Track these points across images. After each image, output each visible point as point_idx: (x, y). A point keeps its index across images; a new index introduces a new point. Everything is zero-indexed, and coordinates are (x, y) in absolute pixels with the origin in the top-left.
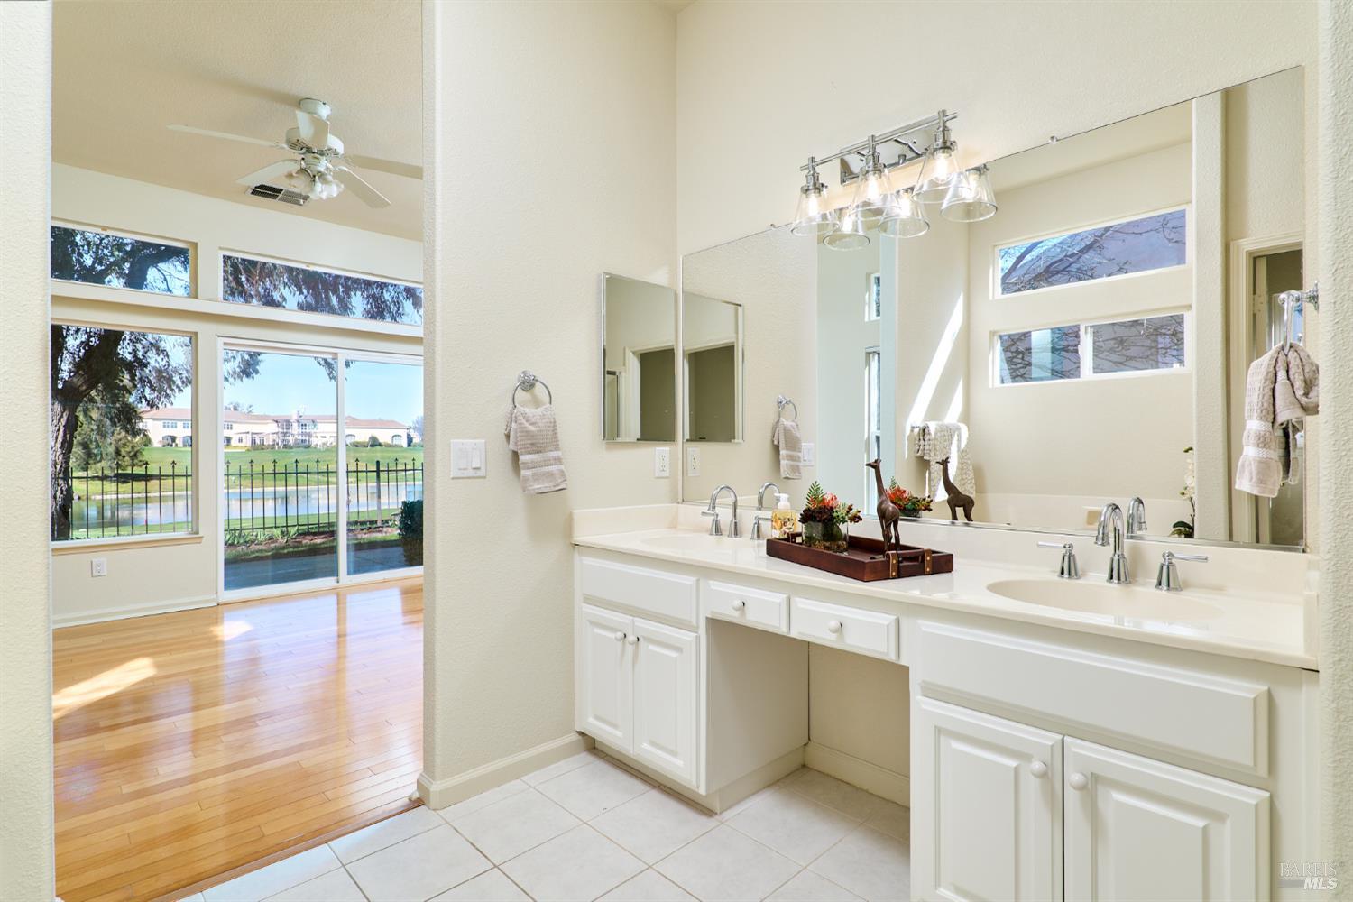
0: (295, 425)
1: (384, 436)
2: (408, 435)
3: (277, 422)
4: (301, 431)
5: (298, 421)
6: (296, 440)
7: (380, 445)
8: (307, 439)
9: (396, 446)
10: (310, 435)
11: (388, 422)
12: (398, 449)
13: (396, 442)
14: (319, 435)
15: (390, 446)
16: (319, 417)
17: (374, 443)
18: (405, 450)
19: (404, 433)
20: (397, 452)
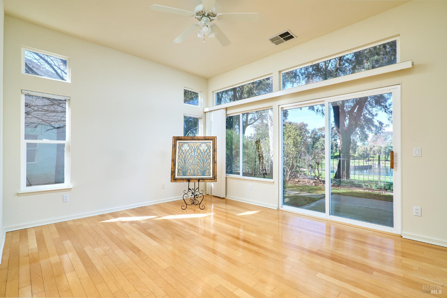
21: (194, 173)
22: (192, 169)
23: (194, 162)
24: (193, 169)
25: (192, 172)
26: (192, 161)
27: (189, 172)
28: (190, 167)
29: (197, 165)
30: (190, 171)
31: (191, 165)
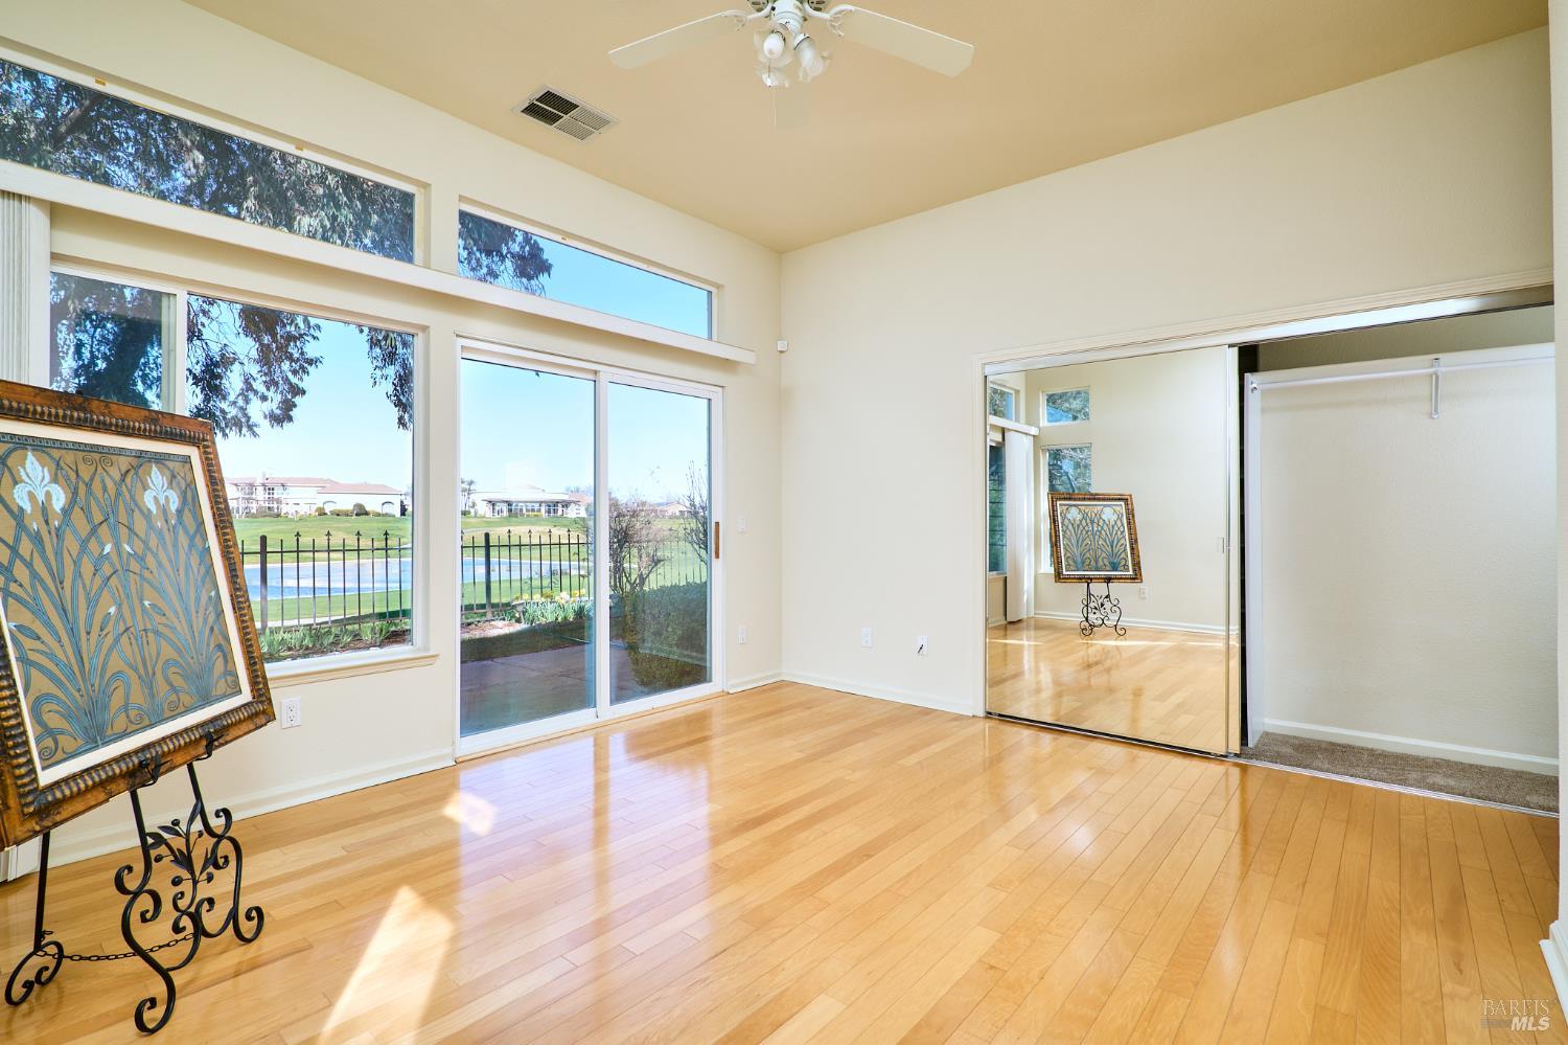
0: (260, 489)
1: (372, 504)
2: (402, 502)
3: (236, 485)
4: (267, 496)
5: (263, 485)
6: (261, 507)
7: (367, 513)
8: (275, 506)
9: (386, 514)
10: (279, 501)
11: (376, 486)
12: (391, 518)
13: (387, 509)
14: (291, 502)
15: (379, 515)
16: (289, 479)
17: (361, 512)
18: (398, 521)
19: (397, 501)
20: (388, 522)
21: (152, 696)
22: (131, 672)
23: (133, 612)
24: (136, 670)
25: (138, 697)
26: (119, 607)
27: (116, 701)
28: (115, 664)
29: (157, 633)
30: (127, 697)
31: (117, 641)
